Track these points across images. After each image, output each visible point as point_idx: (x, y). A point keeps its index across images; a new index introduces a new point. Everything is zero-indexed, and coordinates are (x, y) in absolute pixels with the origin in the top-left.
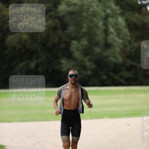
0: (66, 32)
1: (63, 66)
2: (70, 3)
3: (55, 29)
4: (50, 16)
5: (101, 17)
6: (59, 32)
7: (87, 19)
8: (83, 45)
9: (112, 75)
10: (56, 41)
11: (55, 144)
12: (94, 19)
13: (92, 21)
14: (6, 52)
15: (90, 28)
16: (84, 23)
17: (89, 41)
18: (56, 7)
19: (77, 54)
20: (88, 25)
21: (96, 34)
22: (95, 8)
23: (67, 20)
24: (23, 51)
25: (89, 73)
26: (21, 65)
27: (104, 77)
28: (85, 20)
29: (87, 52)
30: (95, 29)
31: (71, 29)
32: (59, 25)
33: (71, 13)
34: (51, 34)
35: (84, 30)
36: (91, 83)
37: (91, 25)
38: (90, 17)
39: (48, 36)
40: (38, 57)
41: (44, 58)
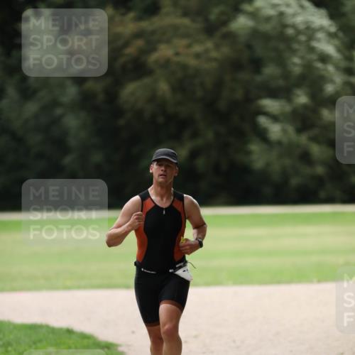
3: (236, 65)
10: (239, 95)
11: (234, 341)
14: (122, 122)
24: (161, 120)
34: (228, 78)
36: (322, 194)
39: (219, 84)
40: (195, 135)
41: (210, 135)
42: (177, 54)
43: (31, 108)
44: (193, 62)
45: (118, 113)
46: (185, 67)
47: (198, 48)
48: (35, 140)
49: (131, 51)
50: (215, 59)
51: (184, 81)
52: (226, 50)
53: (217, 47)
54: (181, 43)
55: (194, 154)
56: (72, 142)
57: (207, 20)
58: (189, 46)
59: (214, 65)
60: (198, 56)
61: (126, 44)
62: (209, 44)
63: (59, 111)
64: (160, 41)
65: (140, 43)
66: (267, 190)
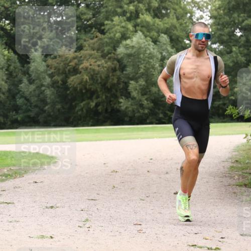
0: (124, 72)
1: (122, 104)
2: (128, 46)
3: (114, 70)
4: (109, 58)
5: (157, 59)
6: (118, 73)
7: (144, 60)
8: (140, 85)
9: (169, 113)
10: (115, 81)
12: (151, 61)
13: (149, 63)
14: (68, 92)
15: (147, 70)
16: (142, 64)
17: (146, 81)
18: (115, 50)
19: (134, 94)
20: (145, 67)
21: (154, 75)
22: (152, 50)
23: (125, 61)
24: (84, 91)
25: (146, 111)
26: (82, 104)
27: (161, 116)
28: (142, 62)
29: (144, 91)
30: (151, 70)
31: (129, 70)
32: (118, 66)
33: (129, 55)
34: (111, 75)
35: (142, 70)
36: (148, 121)
37: (147, 66)
38: (147, 59)
39: (108, 77)
40: (98, 97)
41: (104, 97)
42: (91, 65)
43: (32, 87)
44: (97, 68)
45: (67, 88)
46: (94, 70)
47: (99, 63)
48: (34, 100)
49: (72, 64)
50: (106, 67)
51: (93, 76)
52: (109, 63)
53: (106, 62)
54: (92, 61)
55: (97, 105)
56: (49, 101)
57: (103, 51)
58: (96, 62)
59: (105, 69)
60: (99, 66)
61: (70, 62)
62: (103, 61)
63: (43, 88)
64: (84, 60)
65: (76, 61)
66: (127, 119)
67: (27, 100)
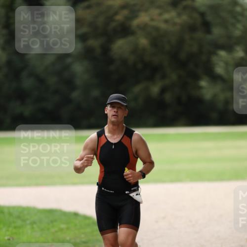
3: (192, 28)
4: (185, 8)
6: (199, 35)
7: (242, 15)
11: (191, 221)
14: (112, 68)
24: (140, 66)
26: (137, 89)
31: (217, 31)
34: (187, 37)
40: (164, 77)
42: (152, 20)
44: (163, 26)
45: (111, 61)
46: (157, 29)
47: (166, 16)
48: (52, 81)
49: (119, 18)
52: (184, 17)
53: (179, 15)
54: (155, 12)
56: (78, 82)
58: (160, 14)
60: (166, 21)
61: (116, 13)
62: (173, 14)
63: (69, 60)
65: (125, 12)
66: (214, 115)
67: (41, 81)
